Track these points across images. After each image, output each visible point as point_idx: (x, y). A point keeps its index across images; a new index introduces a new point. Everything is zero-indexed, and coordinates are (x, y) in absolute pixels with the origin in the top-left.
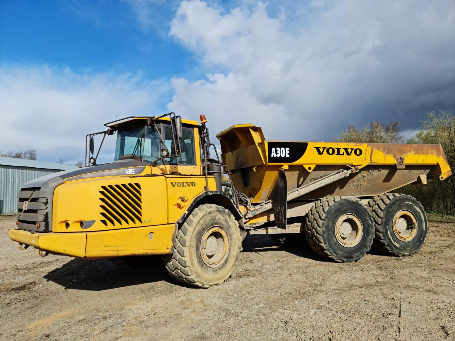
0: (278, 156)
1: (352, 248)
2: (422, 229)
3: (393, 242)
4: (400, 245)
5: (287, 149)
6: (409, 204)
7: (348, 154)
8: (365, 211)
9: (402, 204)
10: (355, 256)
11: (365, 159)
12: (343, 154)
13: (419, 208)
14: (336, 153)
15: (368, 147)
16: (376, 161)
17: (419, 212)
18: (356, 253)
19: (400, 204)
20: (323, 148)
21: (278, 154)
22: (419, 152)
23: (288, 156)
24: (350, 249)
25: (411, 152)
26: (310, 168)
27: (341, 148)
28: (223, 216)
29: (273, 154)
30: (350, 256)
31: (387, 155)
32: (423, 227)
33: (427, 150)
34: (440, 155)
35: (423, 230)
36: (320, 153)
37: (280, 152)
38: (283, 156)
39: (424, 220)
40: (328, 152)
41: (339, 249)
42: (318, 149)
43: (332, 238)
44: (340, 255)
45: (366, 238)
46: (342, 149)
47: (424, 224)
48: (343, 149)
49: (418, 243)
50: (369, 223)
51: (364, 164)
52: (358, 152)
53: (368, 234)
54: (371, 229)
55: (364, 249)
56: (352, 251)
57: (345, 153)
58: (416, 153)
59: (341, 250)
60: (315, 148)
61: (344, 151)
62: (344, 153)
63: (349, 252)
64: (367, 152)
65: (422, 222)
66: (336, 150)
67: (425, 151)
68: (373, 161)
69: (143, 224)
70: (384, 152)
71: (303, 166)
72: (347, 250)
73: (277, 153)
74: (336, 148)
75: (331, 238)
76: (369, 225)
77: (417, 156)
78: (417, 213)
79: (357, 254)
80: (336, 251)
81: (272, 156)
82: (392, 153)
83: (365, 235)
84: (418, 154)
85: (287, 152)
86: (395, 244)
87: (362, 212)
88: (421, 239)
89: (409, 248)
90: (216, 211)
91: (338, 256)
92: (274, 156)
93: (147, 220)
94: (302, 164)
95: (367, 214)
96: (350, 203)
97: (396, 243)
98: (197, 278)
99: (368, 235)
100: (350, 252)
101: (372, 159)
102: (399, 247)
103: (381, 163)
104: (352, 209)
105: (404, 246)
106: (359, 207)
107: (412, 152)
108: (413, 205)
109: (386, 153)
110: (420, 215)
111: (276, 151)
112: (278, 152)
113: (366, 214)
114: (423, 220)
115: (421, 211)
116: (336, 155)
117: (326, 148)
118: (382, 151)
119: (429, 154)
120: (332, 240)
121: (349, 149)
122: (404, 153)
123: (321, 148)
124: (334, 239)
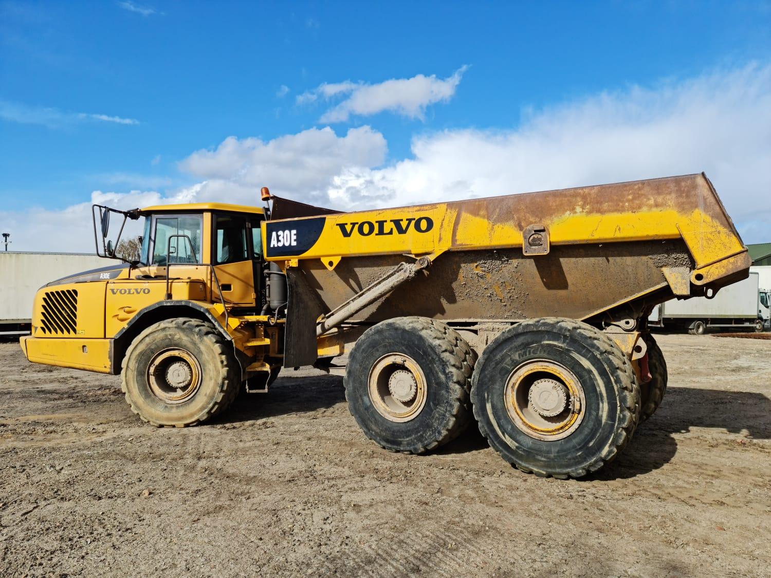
0: (280, 244)
1: (401, 424)
2: (598, 419)
3: (500, 433)
4: (517, 445)
5: (294, 232)
6: (555, 346)
7: (401, 231)
8: (431, 353)
9: (533, 343)
10: (405, 443)
11: (440, 239)
12: (391, 233)
13: (588, 359)
14: (376, 230)
15: (449, 210)
16: (468, 242)
17: (590, 372)
18: (407, 437)
19: (526, 345)
20: (351, 224)
21: (280, 241)
22: (605, 206)
23: (294, 244)
24: (396, 425)
25: (573, 210)
26: (331, 264)
27: (386, 221)
28: (187, 336)
29: (274, 243)
30: (392, 439)
31: (499, 224)
32: (600, 413)
33: (634, 199)
34: (696, 207)
35: (601, 421)
36: (346, 234)
37: (283, 237)
38: (287, 244)
39: (605, 394)
40: (361, 231)
41: (373, 420)
42: (342, 227)
43: (361, 396)
44: (376, 432)
45: (432, 411)
46: (389, 221)
47: (605, 408)
48: (391, 221)
49: (578, 450)
50: (439, 378)
51: (436, 249)
52: (424, 225)
53: (437, 402)
54: (443, 392)
55: (425, 432)
56: (399, 431)
57: (395, 231)
58: (590, 212)
59: (376, 422)
60: (337, 225)
61: (392, 225)
62: (392, 229)
63: (392, 430)
64: (446, 223)
65: (598, 400)
66: (376, 226)
67: (628, 201)
68: (458, 243)
69: (77, 336)
70: (488, 219)
71: (320, 259)
72: (389, 426)
73: (278, 241)
74: (377, 222)
75: (358, 396)
76: (439, 384)
77: (596, 217)
78: (585, 373)
79: (408, 439)
80: (366, 423)
81: (272, 246)
82: (513, 217)
83: (431, 403)
84: (600, 211)
85: (294, 237)
86: (503, 438)
87: (425, 352)
88: (591, 444)
89: (545, 457)
90: (176, 327)
91: (372, 434)
92: (274, 245)
93: (81, 331)
94: (318, 256)
95: (437, 359)
96: (400, 332)
97: (507, 436)
98: (136, 409)
99: (436, 405)
100: (394, 432)
101: (457, 238)
102: (514, 448)
103: (482, 245)
104: (403, 345)
105: (530, 448)
106: (416, 342)
107: (578, 209)
108: (568, 351)
109: (496, 221)
110: (592, 380)
111: (278, 236)
112: (280, 238)
113: (432, 358)
114: (601, 394)
115: (597, 369)
116: (376, 234)
117: (357, 223)
118: (483, 217)
119: (645, 209)
120: (360, 400)
121: (404, 220)
122: (551, 215)
123: (349, 224)
124: (366, 399)
